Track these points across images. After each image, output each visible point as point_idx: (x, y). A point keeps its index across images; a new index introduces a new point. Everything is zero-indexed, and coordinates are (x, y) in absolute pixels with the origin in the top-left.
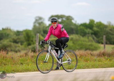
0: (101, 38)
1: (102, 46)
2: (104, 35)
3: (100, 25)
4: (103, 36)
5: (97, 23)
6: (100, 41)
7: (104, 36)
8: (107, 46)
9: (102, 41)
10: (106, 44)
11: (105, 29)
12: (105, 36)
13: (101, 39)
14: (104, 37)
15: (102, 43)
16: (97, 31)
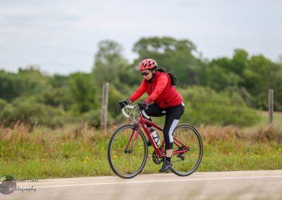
0: (263, 94)
1: (265, 115)
2: (271, 88)
3: (260, 63)
4: (268, 92)
5: (254, 58)
6: (260, 103)
7: (270, 91)
8: (276, 115)
9: (265, 102)
10: (275, 110)
11: (272, 73)
12: (272, 91)
13: (262, 99)
14: (269, 94)
15: (265, 109)
16: (254, 78)
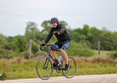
0: (95, 43)
1: (97, 52)
2: (99, 40)
3: (94, 31)
4: (97, 42)
5: (92, 28)
6: (94, 47)
7: (98, 42)
8: (101, 52)
9: (97, 47)
10: (101, 49)
11: (99, 34)
12: (99, 42)
13: (95, 45)
14: (98, 43)
15: (97, 49)
16: (92, 37)
